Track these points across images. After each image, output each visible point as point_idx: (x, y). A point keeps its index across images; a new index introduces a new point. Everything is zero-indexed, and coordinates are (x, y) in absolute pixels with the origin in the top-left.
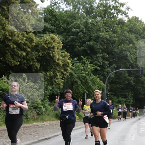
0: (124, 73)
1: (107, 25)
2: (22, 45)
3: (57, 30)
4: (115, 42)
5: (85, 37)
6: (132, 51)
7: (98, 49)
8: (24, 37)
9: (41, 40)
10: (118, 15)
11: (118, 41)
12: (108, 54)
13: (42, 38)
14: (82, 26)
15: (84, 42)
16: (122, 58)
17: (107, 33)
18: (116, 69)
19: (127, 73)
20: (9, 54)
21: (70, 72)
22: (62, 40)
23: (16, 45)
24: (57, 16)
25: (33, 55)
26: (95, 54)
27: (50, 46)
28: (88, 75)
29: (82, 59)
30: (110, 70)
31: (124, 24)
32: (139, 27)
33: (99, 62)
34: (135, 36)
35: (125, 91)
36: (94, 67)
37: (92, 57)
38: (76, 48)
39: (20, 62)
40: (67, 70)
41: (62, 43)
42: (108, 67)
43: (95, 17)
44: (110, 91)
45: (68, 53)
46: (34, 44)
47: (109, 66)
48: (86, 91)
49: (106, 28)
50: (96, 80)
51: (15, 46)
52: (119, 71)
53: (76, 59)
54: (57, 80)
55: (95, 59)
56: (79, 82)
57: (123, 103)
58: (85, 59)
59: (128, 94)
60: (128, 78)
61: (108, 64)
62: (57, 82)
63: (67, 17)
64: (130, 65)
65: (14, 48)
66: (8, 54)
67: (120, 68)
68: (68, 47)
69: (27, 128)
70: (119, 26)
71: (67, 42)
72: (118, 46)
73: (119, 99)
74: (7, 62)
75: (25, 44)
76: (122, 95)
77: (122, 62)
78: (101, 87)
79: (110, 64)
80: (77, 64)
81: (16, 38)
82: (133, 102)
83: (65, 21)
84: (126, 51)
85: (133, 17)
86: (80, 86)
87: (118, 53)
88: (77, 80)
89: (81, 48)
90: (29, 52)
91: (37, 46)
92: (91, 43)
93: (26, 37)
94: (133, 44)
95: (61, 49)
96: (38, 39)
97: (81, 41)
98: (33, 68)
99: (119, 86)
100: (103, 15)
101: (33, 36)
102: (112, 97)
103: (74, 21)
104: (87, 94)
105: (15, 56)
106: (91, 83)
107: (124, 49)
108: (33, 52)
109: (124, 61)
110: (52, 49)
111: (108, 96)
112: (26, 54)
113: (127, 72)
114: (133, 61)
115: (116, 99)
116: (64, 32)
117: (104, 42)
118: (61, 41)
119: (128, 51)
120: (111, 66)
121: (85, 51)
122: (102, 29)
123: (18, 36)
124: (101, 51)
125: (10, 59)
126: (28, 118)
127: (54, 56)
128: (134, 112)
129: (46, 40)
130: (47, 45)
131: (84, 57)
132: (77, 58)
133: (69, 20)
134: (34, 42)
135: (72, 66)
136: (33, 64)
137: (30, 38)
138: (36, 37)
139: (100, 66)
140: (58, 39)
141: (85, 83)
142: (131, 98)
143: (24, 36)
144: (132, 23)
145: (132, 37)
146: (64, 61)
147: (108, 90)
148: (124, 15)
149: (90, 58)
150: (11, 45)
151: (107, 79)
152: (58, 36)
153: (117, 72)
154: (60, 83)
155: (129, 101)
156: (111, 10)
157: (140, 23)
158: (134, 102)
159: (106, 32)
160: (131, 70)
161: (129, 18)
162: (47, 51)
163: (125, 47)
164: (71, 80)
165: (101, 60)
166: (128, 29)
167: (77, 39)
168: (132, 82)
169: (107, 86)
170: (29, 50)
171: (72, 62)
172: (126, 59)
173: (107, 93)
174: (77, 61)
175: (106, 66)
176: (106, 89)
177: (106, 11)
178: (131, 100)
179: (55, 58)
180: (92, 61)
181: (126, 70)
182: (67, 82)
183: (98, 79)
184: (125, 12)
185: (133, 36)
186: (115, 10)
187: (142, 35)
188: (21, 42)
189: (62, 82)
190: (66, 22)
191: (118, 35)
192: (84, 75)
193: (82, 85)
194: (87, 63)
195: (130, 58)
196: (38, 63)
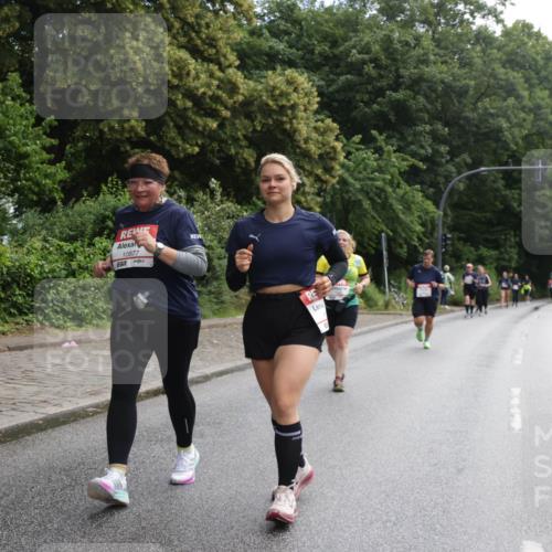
0: (492, 178)
1: (443, 44)
2: (208, 100)
3: (302, 58)
4: (467, 92)
5: (381, 76)
6: (516, 117)
7: (421, 110)
8: (215, 79)
9: (260, 87)
10: (474, 18)
11: (475, 88)
12: (446, 124)
13: (263, 80)
14: (376, 48)
15: (380, 92)
16: (487, 136)
17: (444, 68)
18: (470, 167)
19: (503, 179)
20: (172, 124)
21: (340, 176)
22: (318, 87)
23: (193, 101)
24: (303, 23)
25: (237, 129)
26: (411, 126)
27: (284, 102)
28: (391, 183)
29: (374, 139)
30: (453, 169)
31: (491, 43)
32: (533, 50)
33: (422, 147)
34: (524, 76)
35: (496, 229)
36: (407, 160)
37: (402, 134)
38: (356, 108)
39: (202, 147)
40: (332, 168)
41: (316, 94)
42: (447, 162)
43: (408, 24)
44: (453, 229)
45: (333, 121)
46: (241, 98)
47: (452, 159)
48: (385, 228)
49: (442, 52)
50: (414, 197)
51: (189, 104)
52: (478, 173)
53: (357, 138)
54: (303, 199)
55: (410, 139)
56: (366, 204)
57: (491, 263)
58: (381, 138)
59: (503, 237)
60: (503, 193)
61: (449, 153)
62: (305, 204)
63: (331, 25)
64: (509, 157)
65: (186, 109)
66: (168, 126)
67: (481, 164)
68: (335, 104)
69: (219, 329)
70: (478, 48)
71: (332, 93)
72: (475, 104)
73: (480, 252)
74: (167, 147)
75: (216, 99)
76: (486, 240)
77: (486, 149)
78: (428, 218)
79: (453, 154)
80: (361, 152)
81: (191, 83)
82: (517, 262)
83: (325, 38)
84: (498, 116)
85: (517, 22)
86: (369, 216)
87: (476, 122)
88: (360, 197)
89: (370, 108)
90: (225, 119)
91: (247, 103)
92: (399, 95)
93: (219, 79)
94: (518, 97)
95: (317, 112)
96: (251, 83)
97: (370, 88)
98: (237, 163)
99: (479, 215)
100: (432, 18)
101: (238, 77)
102: (460, 245)
103: (351, 34)
104: (388, 235)
105: (187, 131)
106: (398, 207)
107: (492, 111)
108: (236, 118)
109: (494, 145)
110: (289, 112)
111: (449, 242)
112: (219, 126)
113: (501, 176)
114: (517, 144)
115: (471, 252)
116: (324, 65)
117: (435, 91)
118: (314, 89)
119: (503, 117)
120: (457, 160)
121: (382, 115)
122: (432, 57)
123: (197, 77)
124: (426, 116)
125: (174, 139)
126: (222, 302)
127: (295, 131)
128: (516, 287)
129: (274, 88)
130: (276, 100)
131: (381, 134)
132: (360, 136)
133: (340, 32)
134: (241, 91)
135: (346, 157)
136: (237, 153)
137: (230, 82)
138: (245, 77)
139: (424, 159)
140: (306, 85)
141: (384, 207)
142: (513, 250)
143: (212, 75)
144: (515, 41)
145: (514, 78)
146: (324, 145)
147: (448, 228)
148: (490, 17)
149: (398, 136)
150: (178, 102)
151: (445, 195)
152: (306, 75)
153: (473, 175)
154: (312, 205)
155: (507, 257)
156: (456, 4)
157: (537, 40)
158: (522, 262)
159: (442, 63)
160: (513, 170)
161: (504, 26)
162: (275, 117)
163: (494, 105)
164: (343, 198)
165: (427, 141)
166: (504, 58)
167: (361, 84)
168: (515, 205)
169: (445, 215)
170: (226, 113)
171: (347, 148)
172: (498, 140)
173: (445, 235)
174: (359, 143)
175: (443, 160)
176: (440, 223)
177: (441, 8)
178: (514, 253)
179: (299, 138)
180: (402, 144)
181: (497, 171)
182: (333, 203)
183: (419, 197)
184: (496, 10)
185: (516, 77)
186: (466, 4)
187: (543, 73)
188: (204, 93)
189: (317, 203)
190: (330, 39)
191: (474, 73)
192: (379, 183)
193: (373, 213)
194: (389, 152)
195: (509, 136)
196: (251, 151)
